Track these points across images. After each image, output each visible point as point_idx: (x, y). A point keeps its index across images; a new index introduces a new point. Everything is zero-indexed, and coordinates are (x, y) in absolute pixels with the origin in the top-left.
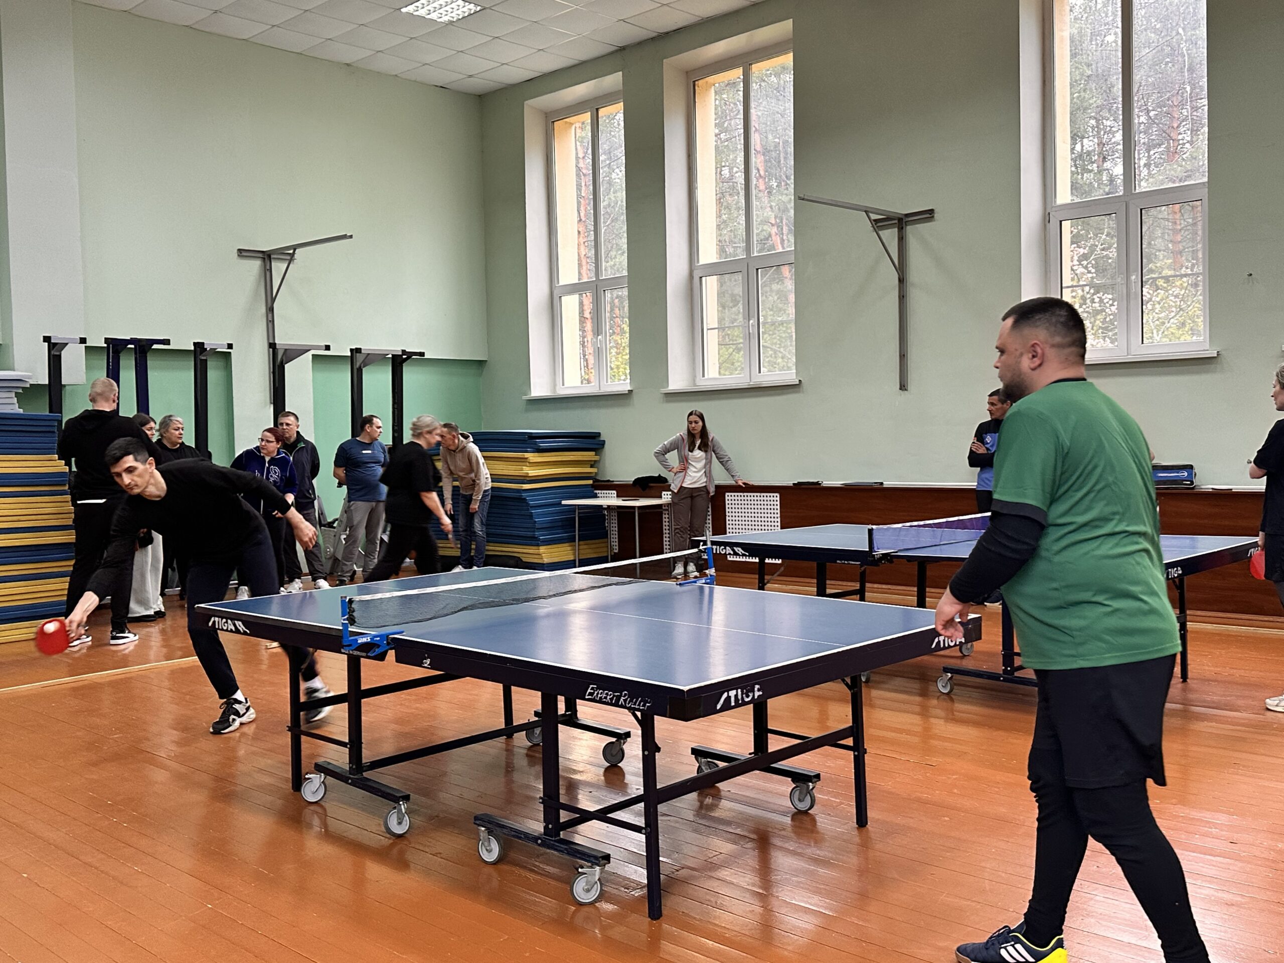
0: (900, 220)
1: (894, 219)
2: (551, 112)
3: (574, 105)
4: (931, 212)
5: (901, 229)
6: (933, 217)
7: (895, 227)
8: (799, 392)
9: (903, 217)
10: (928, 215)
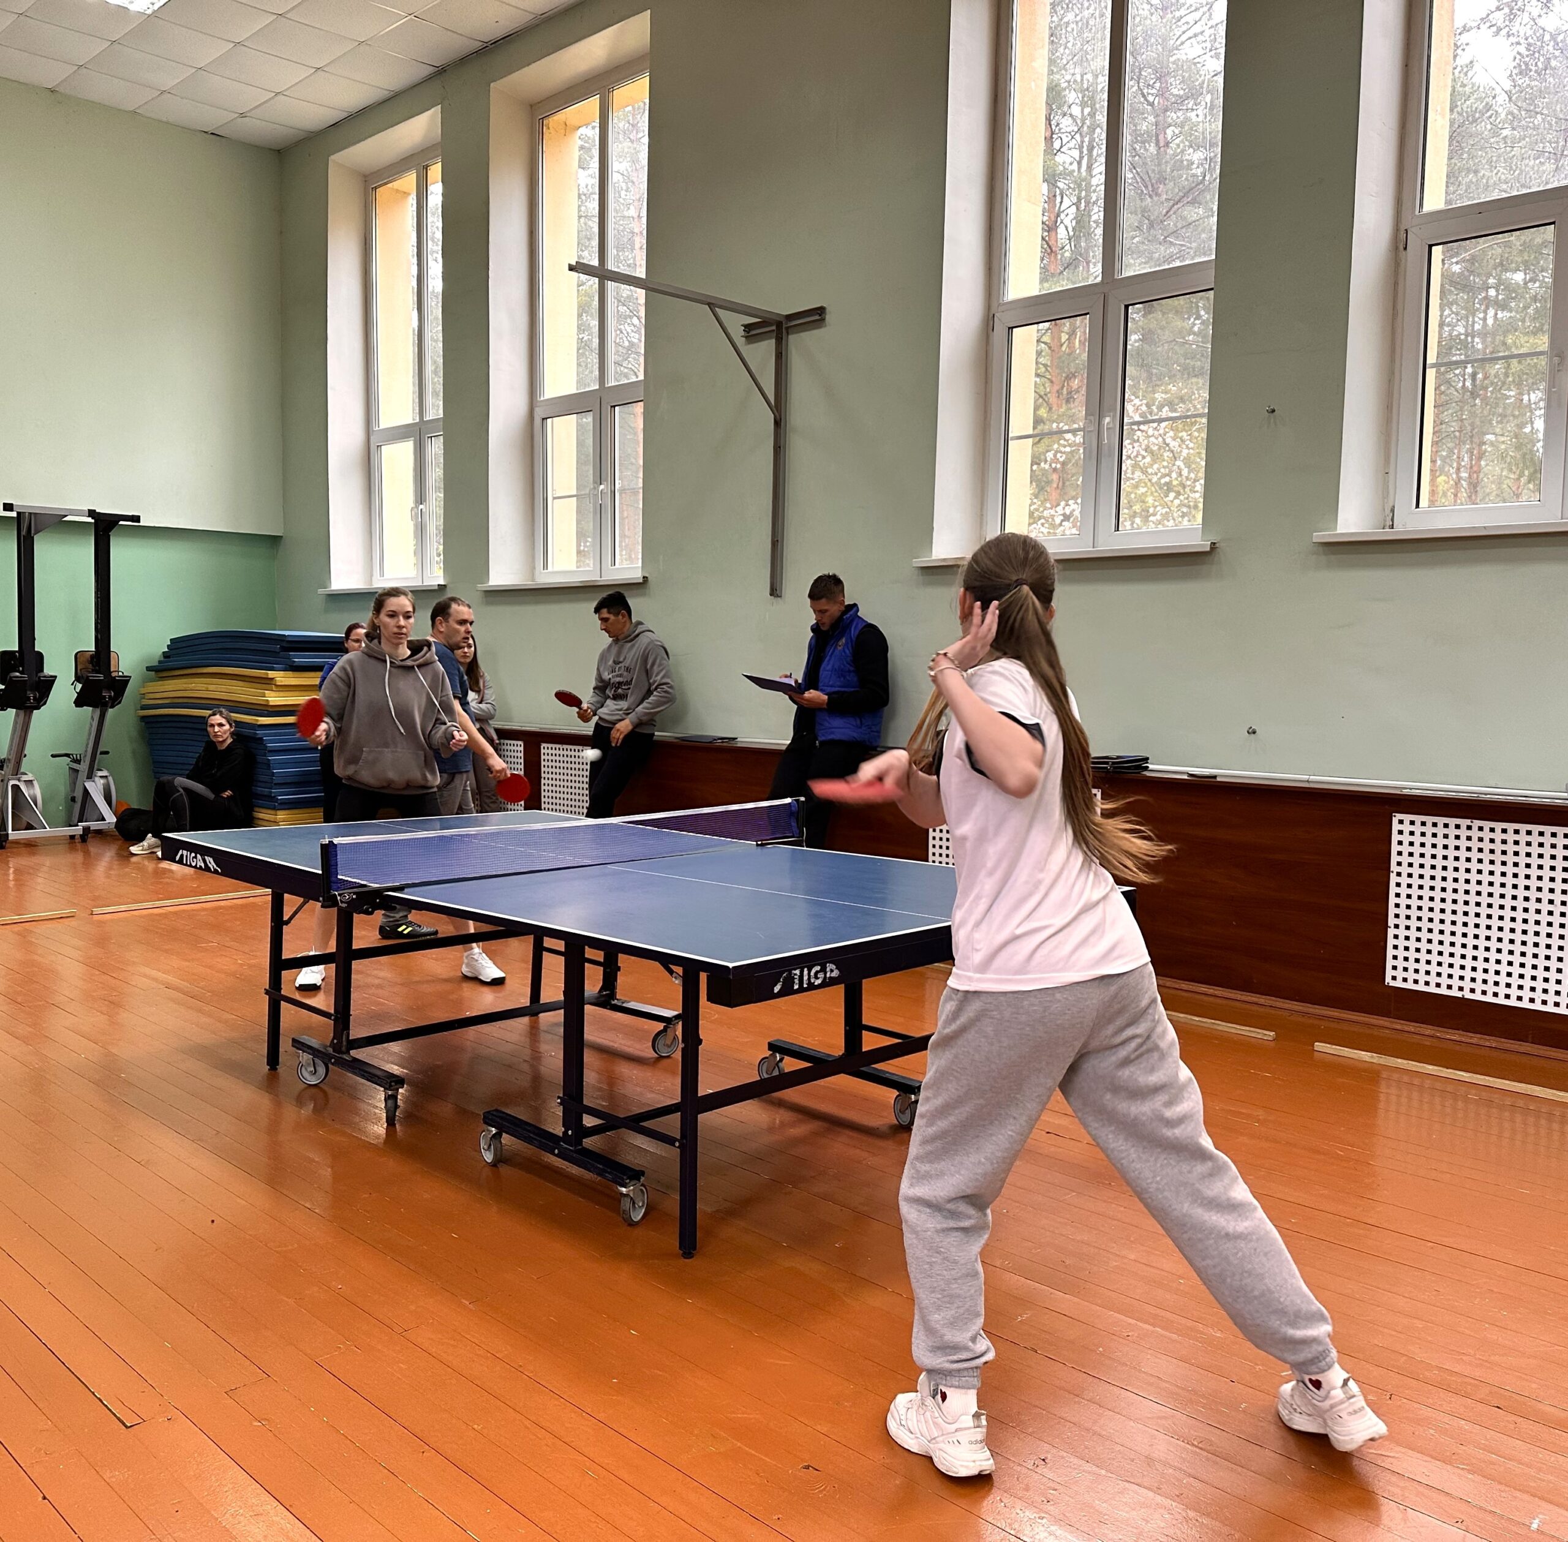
0: (779, 324)
1: (771, 324)
2: (372, 174)
3: (398, 163)
4: (821, 311)
5: (779, 341)
6: (823, 320)
7: (771, 338)
8: (644, 595)
9: (782, 319)
10: (817, 317)
